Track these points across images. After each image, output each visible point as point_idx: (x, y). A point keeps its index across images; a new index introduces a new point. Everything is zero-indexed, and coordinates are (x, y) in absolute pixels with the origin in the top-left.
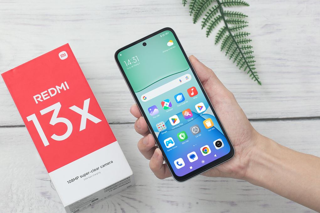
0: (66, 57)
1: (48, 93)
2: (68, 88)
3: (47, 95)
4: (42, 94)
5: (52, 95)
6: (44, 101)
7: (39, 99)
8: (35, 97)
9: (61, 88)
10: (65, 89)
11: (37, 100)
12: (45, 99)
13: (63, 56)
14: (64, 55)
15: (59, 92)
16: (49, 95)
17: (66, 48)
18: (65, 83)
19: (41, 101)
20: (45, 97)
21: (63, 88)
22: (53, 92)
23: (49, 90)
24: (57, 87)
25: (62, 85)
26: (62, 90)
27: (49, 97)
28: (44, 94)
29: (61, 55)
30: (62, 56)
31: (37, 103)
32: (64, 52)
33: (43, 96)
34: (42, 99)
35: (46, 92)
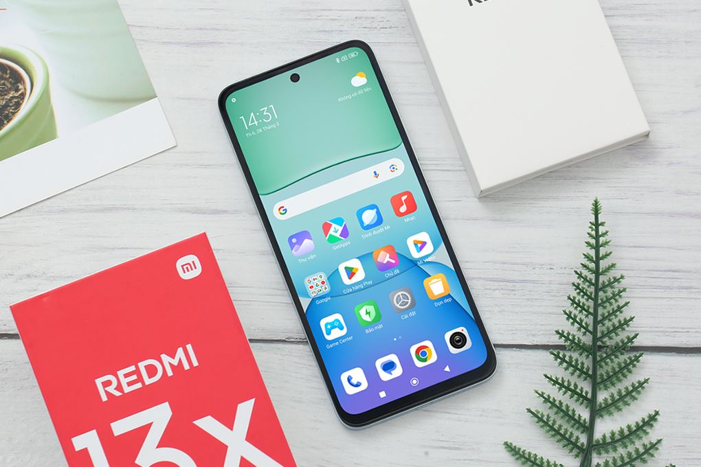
0: (197, 272)
1: (137, 372)
2: (195, 363)
3: (134, 377)
4: (121, 373)
5: (148, 381)
6: (125, 395)
7: (111, 389)
8: (99, 382)
9: (175, 362)
10: (187, 367)
11: (106, 392)
12: (127, 389)
13: (189, 268)
14: (191, 266)
15: (170, 373)
16: (140, 379)
17: (200, 246)
18: (189, 347)
19: (118, 394)
20: (129, 384)
21: (180, 361)
22: (151, 371)
23: (142, 365)
24: (164, 357)
25: (180, 351)
26: (178, 368)
27: (139, 385)
28: (126, 376)
29: (182, 266)
30: (185, 267)
31: (104, 398)
32: (191, 258)
33: (124, 381)
34: (119, 388)
35: (132, 368)
